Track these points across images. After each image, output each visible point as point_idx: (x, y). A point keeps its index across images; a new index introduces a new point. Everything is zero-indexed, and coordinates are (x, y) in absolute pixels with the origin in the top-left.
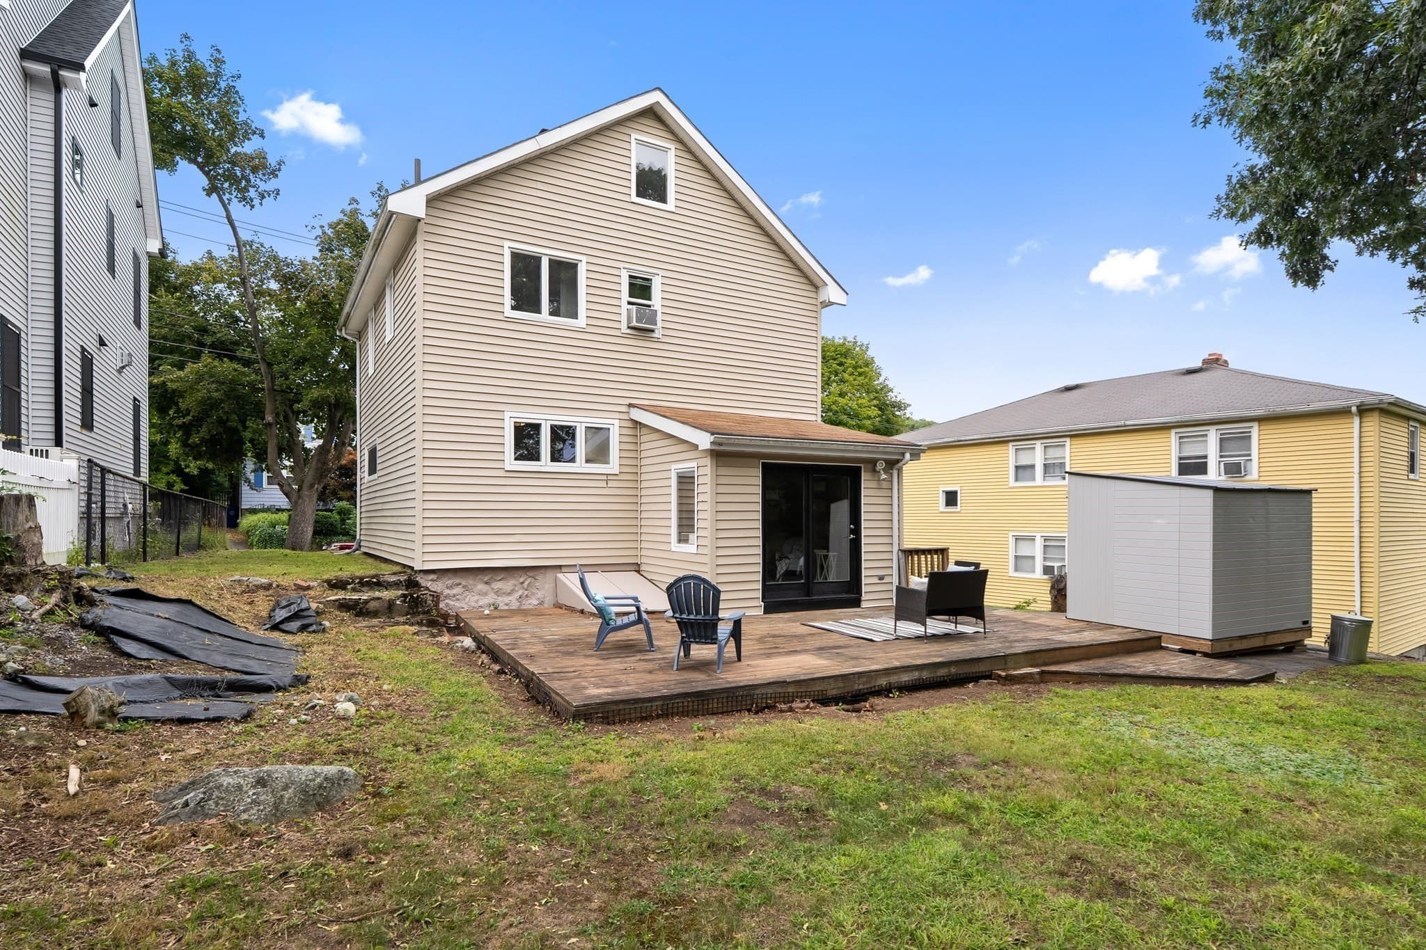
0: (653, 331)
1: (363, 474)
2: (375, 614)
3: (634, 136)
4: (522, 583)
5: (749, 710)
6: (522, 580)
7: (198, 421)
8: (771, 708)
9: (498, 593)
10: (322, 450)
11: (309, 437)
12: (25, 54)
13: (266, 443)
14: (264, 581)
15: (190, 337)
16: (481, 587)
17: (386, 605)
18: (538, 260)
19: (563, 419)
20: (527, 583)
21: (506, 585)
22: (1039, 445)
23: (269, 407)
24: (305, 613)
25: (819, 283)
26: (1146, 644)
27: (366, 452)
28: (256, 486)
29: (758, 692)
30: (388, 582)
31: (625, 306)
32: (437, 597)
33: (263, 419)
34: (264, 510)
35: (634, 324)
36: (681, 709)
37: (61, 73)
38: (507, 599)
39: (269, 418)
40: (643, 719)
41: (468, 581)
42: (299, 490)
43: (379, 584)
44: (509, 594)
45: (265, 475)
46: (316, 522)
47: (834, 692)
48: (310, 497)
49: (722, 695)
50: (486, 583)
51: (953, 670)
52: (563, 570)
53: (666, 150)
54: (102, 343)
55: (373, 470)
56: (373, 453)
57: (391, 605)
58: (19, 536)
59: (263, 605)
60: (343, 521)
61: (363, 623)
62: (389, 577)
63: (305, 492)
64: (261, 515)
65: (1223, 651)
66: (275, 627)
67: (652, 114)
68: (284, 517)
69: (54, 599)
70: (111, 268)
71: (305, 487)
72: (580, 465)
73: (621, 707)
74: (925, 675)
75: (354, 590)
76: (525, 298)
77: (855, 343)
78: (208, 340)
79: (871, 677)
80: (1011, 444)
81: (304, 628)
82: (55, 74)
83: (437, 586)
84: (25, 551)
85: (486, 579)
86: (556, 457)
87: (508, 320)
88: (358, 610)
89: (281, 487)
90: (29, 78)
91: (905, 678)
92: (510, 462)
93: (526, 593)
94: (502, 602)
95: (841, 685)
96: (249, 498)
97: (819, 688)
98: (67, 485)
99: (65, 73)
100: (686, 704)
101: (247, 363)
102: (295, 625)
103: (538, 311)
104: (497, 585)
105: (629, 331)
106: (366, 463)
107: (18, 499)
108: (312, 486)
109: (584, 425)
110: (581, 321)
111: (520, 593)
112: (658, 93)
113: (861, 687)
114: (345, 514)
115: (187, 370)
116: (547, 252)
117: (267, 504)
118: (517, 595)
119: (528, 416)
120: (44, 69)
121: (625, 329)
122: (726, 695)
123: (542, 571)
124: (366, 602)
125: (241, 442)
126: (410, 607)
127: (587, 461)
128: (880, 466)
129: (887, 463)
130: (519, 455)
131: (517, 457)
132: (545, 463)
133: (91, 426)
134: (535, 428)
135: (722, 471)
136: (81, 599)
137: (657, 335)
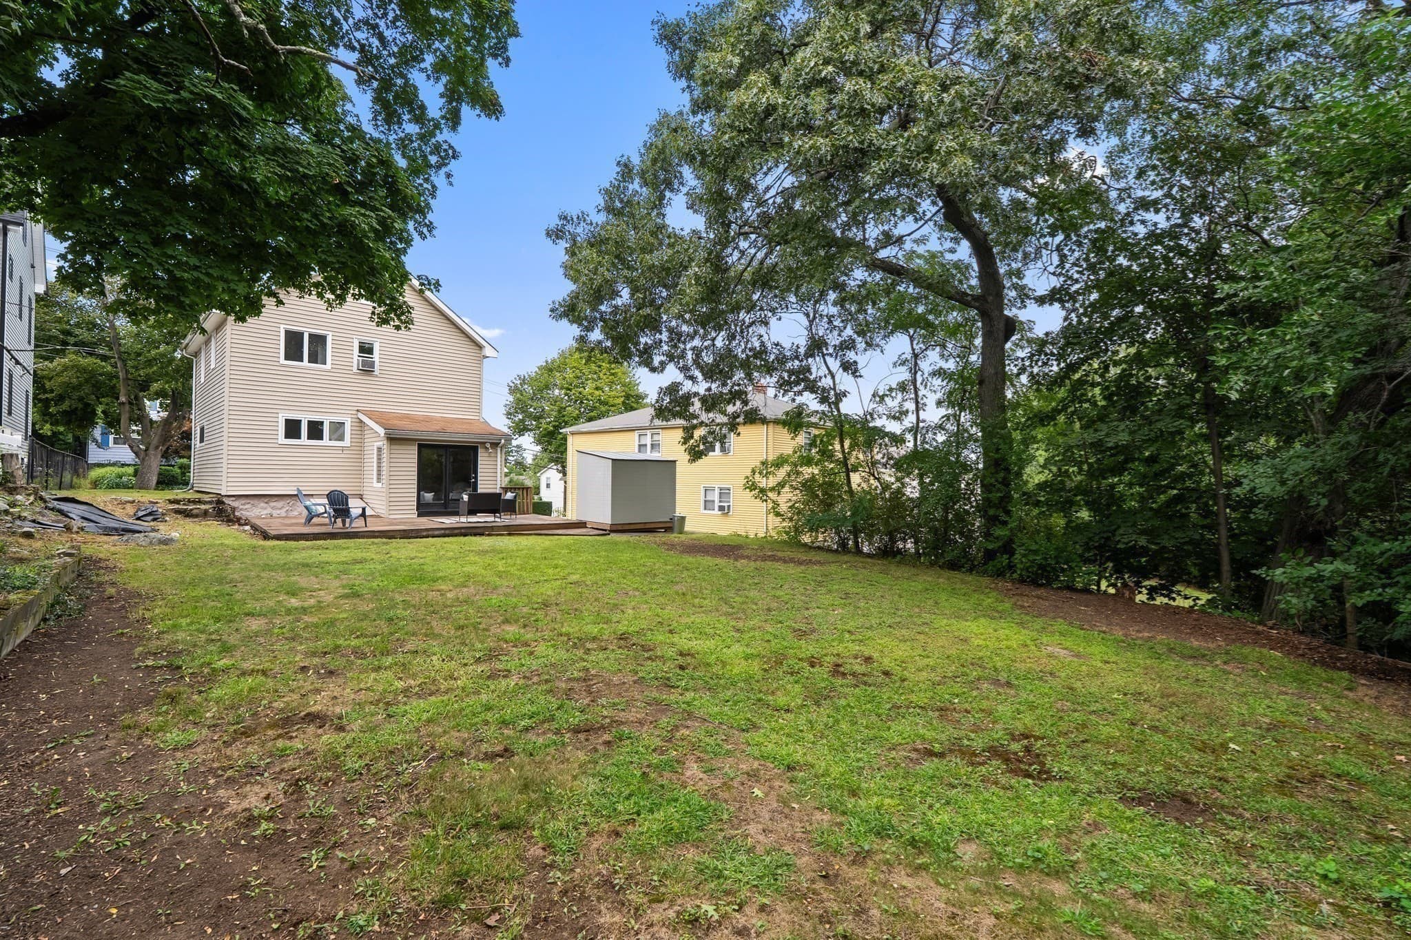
0: (373, 371)
1: (195, 441)
2: (196, 516)
4: (288, 503)
6: (288, 501)
7: (61, 399)
9: (273, 508)
10: (166, 422)
11: (155, 411)
13: (120, 414)
14: (130, 499)
15: (56, 337)
16: (263, 505)
17: (203, 512)
18: (301, 334)
19: (316, 417)
20: (291, 503)
21: (279, 504)
22: (649, 433)
23: (122, 391)
24: (155, 513)
25: (481, 346)
26: (578, 525)
27: (198, 429)
28: (103, 445)
30: (205, 501)
31: (356, 358)
32: (234, 509)
33: (117, 398)
34: (114, 464)
35: (361, 367)
38: (278, 510)
39: (123, 399)
41: (255, 502)
42: (146, 450)
43: (200, 502)
45: (111, 437)
46: (160, 474)
47: (399, 536)
48: (155, 455)
49: (342, 535)
50: (267, 503)
52: (314, 497)
55: (202, 440)
56: (202, 430)
57: (206, 513)
59: (130, 509)
60: (183, 474)
61: (188, 520)
62: (206, 498)
63: (151, 452)
64: (108, 469)
65: (616, 529)
66: (139, 519)
68: (131, 470)
69: (32, 498)
71: (151, 447)
72: (326, 441)
73: (294, 536)
74: (447, 532)
75: (184, 504)
78: (72, 340)
79: (418, 531)
80: (636, 432)
81: (154, 520)
83: (235, 504)
85: (266, 500)
87: (283, 366)
88: (187, 514)
89: (131, 447)
92: (282, 439)
94: (275, 513)
95: (403, 534)
96: (95, 454)
97: (391, 534)
100: (325, 536)
101: (104, 358)
102: (150, 518)
103: (302, 361)
104: (272, 504)
106: (198, 435)
107: (12, 455)
108: (157, 447)
109: (328, 421)
110: (328, 366)
111: (286, 508)
113: (413, 535)
114: (185, 469)
115: (55, 363)
116: (307, 330)
117: (113, 460)
118: (284, 509)
119: (294, 416)
121: (355, 370)
122: (344, 534)
124: (191, 510)
125: (94, 413)
126: (217, 513)
128: (488, 445)
129: (492, 444)
130: (287, 436)
131: (287, 437)
132: (304, 439)
133: (11, 413)
134: (299, 422)
135: (393, 447)
137: (376, 373)
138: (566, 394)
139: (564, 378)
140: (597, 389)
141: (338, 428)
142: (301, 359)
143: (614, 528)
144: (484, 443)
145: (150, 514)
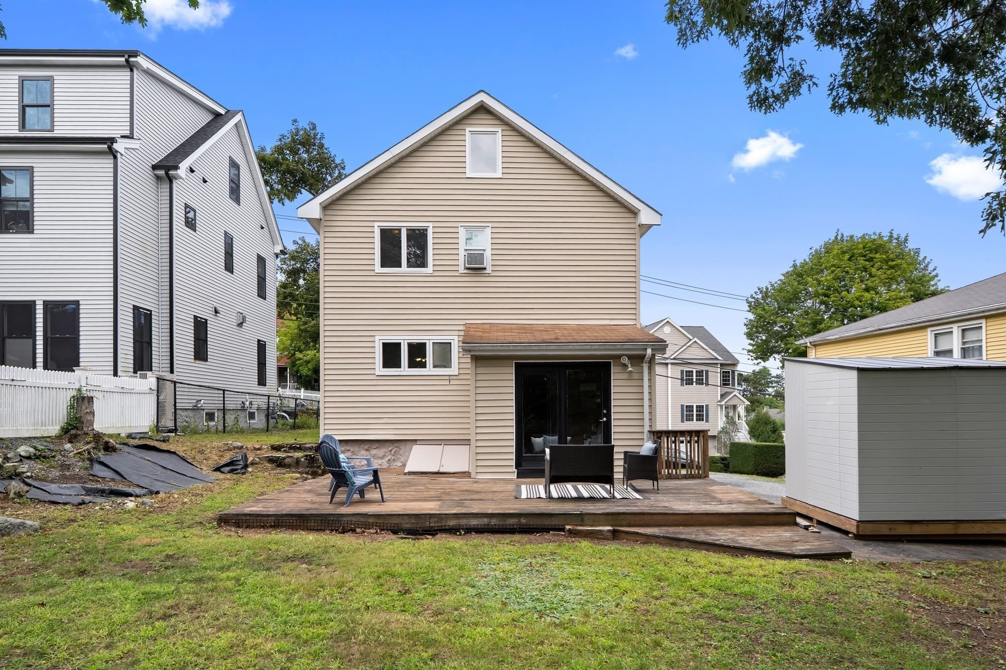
0: (485, 269)
2: (288, 466)
3: (468, 129)
4: (391, 451)
5: (336, 531)
6: (390, 449)
8: (353, 531)
9: (374, 457)
12: (155, 167)
14: (240, 444)
16: (363, 452)
17: (295, 460)
18: (399, 232)
19: (416, 338)
20: (393, 451)
21: (380, 452)
22: (956, 329)
24: (237, 463)
25: (636, 211)
26: (772, 519)
29: (345, 519)
30: (305, 447)
31: (462, 253)
35: (467, 266)
36: (288, 524)
37: (170, 172)
38: (380, 462)
40: (263, 527)
41: (355, 448)
43: (299, 448)
44: (382, 458)
47: (408, 526)
49: (318, 518)
50: (367, 450)
51: (523, 521)
52: (418, 443)
53: (495, 133)
54: (216, 312)
57: (298, 461)
58: (81, 416)
61: (277, 471)
62: (308, 445)
66: (217, 469)
67: (482, 109)
70: (229, 267)
72: (429, 370)
73: (248, 518)
74: (494, 521)
75: (285, 451)
76: (390, 258)
77: (891, 236)
79: (442, 518)
80: (929, 330)
82: (167, 174)
84: (83, 423)
85: (366, 447)
86: (412, 364)
87: (379, 275)
88: (279, 463)
90: (158, 178)
91: (474, 522)
92: (380, 370)
93: (393, 457)
95: (414, 521)
97: (394, 522)
98: (149, 391)
99: (171, 172)
100: (291, 521)
102: (228, 468)
103: (400, 266)
104: (374, 452)
105: (466, 271)
107: (83, 398)
109: (431, 342)
110: (429, 269)
111: (389, 458)
112: (482, 94)
113: (432, 524)
116: (404, 225)
118: (387, 459)
119: (392, 338)
120: (161, 173)
121: (462, 270)
122: (320, 518)
123: (403, 443)
124: (284, 458)
126: (309, 463)
127: (435, 367)
128: (625, 360)
129: (630, 357)
130: (387, 364)
131: (385, 366)
132: (405, 369)
133: (205, 359)
134: (398, 345)
135: (480, 370)
136: (108, 448)
137: (488, 271)
138: (822, 303)
139: (819, 283)
140: (867, 290)
141: (444, 349)
142: (399, 265)
143: (869, 530)
144: (619, 357)
145: (231, 463)
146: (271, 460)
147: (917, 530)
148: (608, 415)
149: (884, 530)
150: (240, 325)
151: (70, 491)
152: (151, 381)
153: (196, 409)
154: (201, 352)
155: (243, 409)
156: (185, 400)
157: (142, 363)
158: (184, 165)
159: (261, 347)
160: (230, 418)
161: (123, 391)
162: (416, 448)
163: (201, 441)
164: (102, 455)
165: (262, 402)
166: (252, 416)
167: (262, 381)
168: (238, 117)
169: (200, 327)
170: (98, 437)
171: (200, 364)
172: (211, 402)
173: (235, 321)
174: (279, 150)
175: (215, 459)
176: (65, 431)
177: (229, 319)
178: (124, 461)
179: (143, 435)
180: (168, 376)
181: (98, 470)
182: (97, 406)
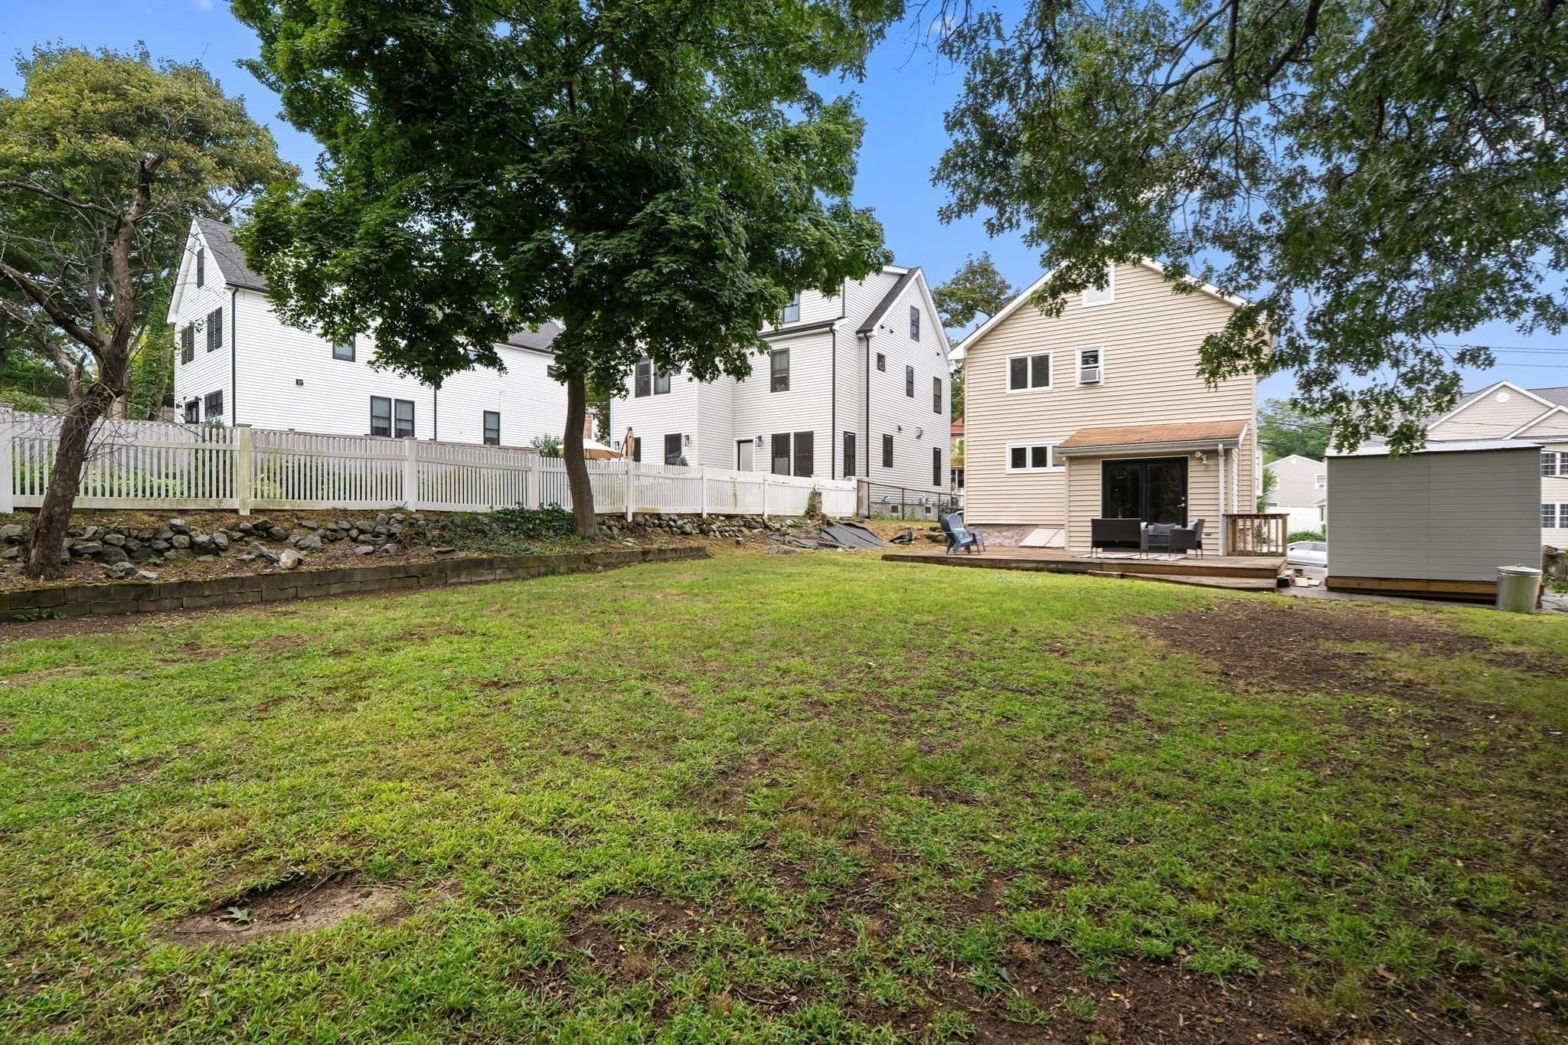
6: (1018, 530)
9: (1005, 538)
12: (858, 332)
14: (909, 526)
16: (997, 533)
18: (1026, 360)
19: (1040, 443)
20: (1020, 533)
21: (1009, 534)
24: (905, 537)
31: (1078, 371)
38: (1009, 541)
41: (990, 531)
44: (1011, 538)
50: (1000, 531)
52: (1035, 526)
54: (900, 429)
58: (815, 504)
70: (910, 393)
72: (1049, 467)
82: (866, 335)
84: (816, 508)
86: (1037, 464)
87: (1009, 395)
90: (860, 339)
92: (1009, 470)
93: (1019, 538)
94: (1006, 542)
98: (853, 490)
99: (869, 333)
104: (1004, 534)
105: (1080, 387)
109: (1051, 446)
110: (1051, 387)
111: (1016, 538)
116: (1029, 354)
118: (1014, 539)
120: (862, 335)
121: (1078, 385)
123: (1029, 526)
127: (1053, 466)
128: (1199, 454)
129: (1206, 453)
130: (1015, 465)
131: (1013, 466)
132: (1029, 467)
133: (891, 466)
134: (1024, 450)
135: (1073, 468)
136: (829, 524)
137: (1102, 383)
142: (1025, 386)
143: (1336, 583)
144: (1193, 452)
145: (901, 537)
146: (929, 537)
147: (1386, 586)
148: (1186, 501)
149: (1353, 584)
150: (919, 437)
151: (813, 543)
152: (853, 482)
153: (884, 503)
154: (888, 461)
155: (920, 504)
156: (876, 495)
157: (849, 470)
158: (876, 327)
159: (937, 454)
160: (908, 510)
161: (837, 489)
162: (1037, 531)
163: (883, 524)
164: (825, 527)
165: (934, 499)
166: (928, 510)
167: (937, 481)
168: (919, 272)
169: (888, 442)
170: (824, 516)
171: (887, 469)
172: (894, 498)
173: (914, 435)
174: (955, 282)
175: (892, 535)
176: (807, 513)
177: (910, 433)
178: (838, 532)
179: (849, 519)
180: (866, 479)
181: (824, 535)
182: (824, 498)
